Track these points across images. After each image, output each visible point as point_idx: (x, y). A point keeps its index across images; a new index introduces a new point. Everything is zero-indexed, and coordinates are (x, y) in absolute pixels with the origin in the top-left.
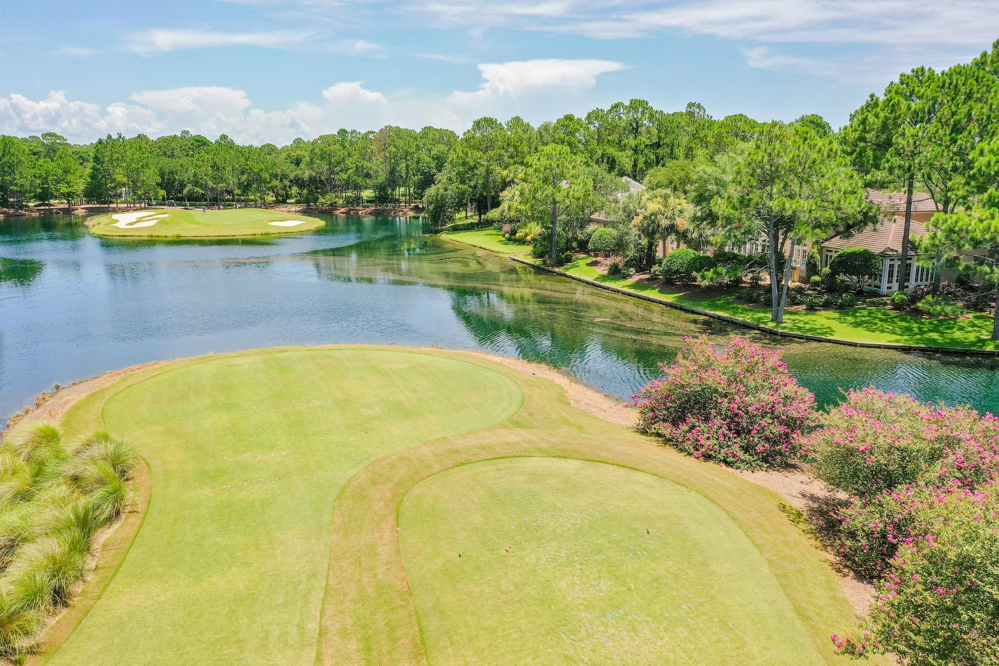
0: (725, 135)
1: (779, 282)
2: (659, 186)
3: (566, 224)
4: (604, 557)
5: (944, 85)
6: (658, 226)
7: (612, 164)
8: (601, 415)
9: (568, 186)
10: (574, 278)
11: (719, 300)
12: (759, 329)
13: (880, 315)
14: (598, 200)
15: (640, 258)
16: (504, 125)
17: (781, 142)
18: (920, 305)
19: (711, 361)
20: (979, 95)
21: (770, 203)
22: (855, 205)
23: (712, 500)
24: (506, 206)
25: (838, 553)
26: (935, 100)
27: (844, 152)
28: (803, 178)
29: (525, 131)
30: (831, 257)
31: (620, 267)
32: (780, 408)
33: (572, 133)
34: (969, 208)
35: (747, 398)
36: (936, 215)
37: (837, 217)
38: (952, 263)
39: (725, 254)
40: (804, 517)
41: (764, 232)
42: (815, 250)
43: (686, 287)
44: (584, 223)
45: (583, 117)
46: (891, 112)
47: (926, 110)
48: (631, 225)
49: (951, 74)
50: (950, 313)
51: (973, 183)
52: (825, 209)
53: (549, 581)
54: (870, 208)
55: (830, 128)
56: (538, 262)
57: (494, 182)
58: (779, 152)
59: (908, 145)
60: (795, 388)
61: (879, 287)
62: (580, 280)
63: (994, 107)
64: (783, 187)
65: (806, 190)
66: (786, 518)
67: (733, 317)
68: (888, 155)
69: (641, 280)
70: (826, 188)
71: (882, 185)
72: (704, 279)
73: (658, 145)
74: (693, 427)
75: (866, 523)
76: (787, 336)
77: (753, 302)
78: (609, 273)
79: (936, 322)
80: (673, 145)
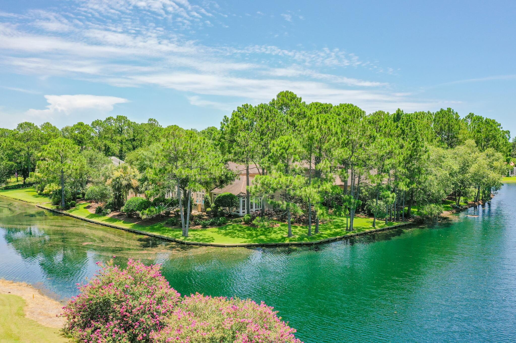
0: (167, 135)
5: (256, 113)
6: (121, 184)
7: (108, 150)
10: (74, 217)
11: (156, 226)
12: (175, 241)
13: (238, 228)
15: (114, 203)
16: (39, 127)
17: (179, 138)
18: (254, 222)
20: (271, 118)
22: (219, 172)
26: (253, 119)
28: (191, 158)
29: (53, 131)
30: (216, 197)
31: (102, 209)
33: (82, 133)
36: (256, 176)
37: (211, 178)
42: (208, 195)
43: (138, 219)
44: (83, 183)
45: (90, 124)
46: (234, 125)
48: (106, 184)
49: (259, 108)
51: (271, 160)
52: (204, 174)
54: (229, 173)
56: (54, 208)
59: (242, 141)
61: (239, 212)
62: (78, 218)
63: (278, 124)
64: (183, 163)
65: (194, 164)
67: (162, 235)
68: (234, 146)
69: (114, 216)
70: (203, 163)
72: (144, 215)
73: (134, 140)
76: (190, 244)
77: (175, 225)
78: (96, 213)
79: (264, 230)
80: (142, 140)
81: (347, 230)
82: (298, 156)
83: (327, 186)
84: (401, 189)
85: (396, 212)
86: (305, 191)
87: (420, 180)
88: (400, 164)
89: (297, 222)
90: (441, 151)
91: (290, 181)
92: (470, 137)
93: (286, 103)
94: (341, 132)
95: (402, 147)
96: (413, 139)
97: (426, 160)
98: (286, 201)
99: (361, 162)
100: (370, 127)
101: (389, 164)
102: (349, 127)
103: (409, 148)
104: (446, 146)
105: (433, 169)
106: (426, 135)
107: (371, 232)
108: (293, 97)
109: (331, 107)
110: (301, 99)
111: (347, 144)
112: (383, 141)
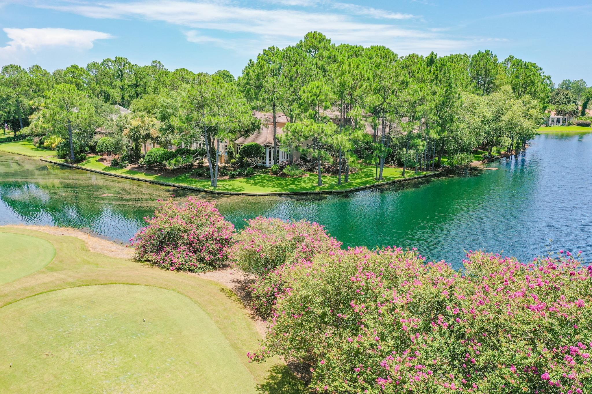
0: (176, 80)
1: (213, 164)
2: (139, 110)
3: (79, 135)
4: (116, 343)
5: (284, 56)
6: (140, 134)
7: (107, 97)
8: (111, 255)
9: (77, 111)
10: (88, 170)
11: (181, 177)
12: (205, 191)
13: (266, 178)
14: (100, 120)
15: (131, 155)
16: (27, 70)
17: (205, 84)
18: (284, 171)
19: (175, 212)
20: (300, 62)
21: (203, 119)
22: (248, 120)
23: (182, 294)
24: (34, 124)
25: (252, 309)
26: (280, 63)
27: (240, 91)
28: (219, 105)
29: (43, 75)
30: (240, 148)
31: (119, 161)
32: (216, 234)
33: (78, 77)
34: (301, 120)
35: (198, 231)
36: (287, 123)
37: (239, 126)
38: (297, 148)
39: (182, 150)
40: (234, 293)
41: (203, 136)
42: (231, 145)
43: (161, 170)
44: (91, 135)
45: (85, 67)
46: (261, 70)
47: (277, 69)
48: (122, 135)
49: (287, 51)
50: (298, 174)
51: (302, 107)
52: (233, 122)
53: (79, 367)
54: (256, 121)
55: (234, 78)
56: (62, 161)
57: (24, 109)
58: (204, 90)
59: (270, 87)
60: (223, 222)
61: (265, 163)
62: (92, 171)
63: (307, 68)
64: (210, 110)
65: (222, 112)
66: (224, 295)
67: (190, 186)
68: (261, 93)
69: (133, 168)
70: (232, 110)
71: (261, 109)
72: (171, 165)
73: (136, 86)
74: (169, 253)
75: (264, 290)
76: (220, 194)
77: (201, 176)
78: (112, 165)
79: (293, 179)
80: (146, 86)
81: (376, 179)
82: (329, 103)
83: (359, 134)
84: (432, 137)
85: (426, 162)
86: (337, 138)
87: (452, 128)
88: (432, 111)
89: (325, 172)
90: (475, 98)
91: (322, 128)
92: (507, 83)
93: (314, 46)
94: (374, 77)
95: (434, 93)
96: (446, 85)
97: (459, 107)
98: (317, 149)
99: (393, 109)
100: (403, 72)
101: (420, 112)
102: (382, 72)
103: (441, 95)
104: (482, 92)
105: (466, 117)
106: (461, 80)
107: (400, 181)
108: (322, 39)
109: (363, 50)
110: (330, 40)
111: (379, 90)
112: (416, 86)
